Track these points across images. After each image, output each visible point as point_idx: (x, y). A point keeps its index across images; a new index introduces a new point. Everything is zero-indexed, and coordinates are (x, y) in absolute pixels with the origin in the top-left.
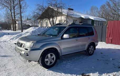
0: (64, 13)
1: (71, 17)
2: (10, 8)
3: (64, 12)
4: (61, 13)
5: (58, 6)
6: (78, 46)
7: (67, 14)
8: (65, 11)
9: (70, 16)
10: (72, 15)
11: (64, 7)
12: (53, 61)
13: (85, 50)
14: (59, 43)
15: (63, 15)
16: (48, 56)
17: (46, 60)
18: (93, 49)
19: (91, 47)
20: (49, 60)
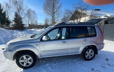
0: (88, 14)
4: (86, 14)
5: (83, 8)
7: (90, 15)
8: (89, 12)
9: (94, 16)
10: (96, 14)
11: (88, 9)
12: (30, 63)
13: (79, 54)
14: (37, 45)
15: (87, 16)
16: (23, 57)
17: (21, 61)
18: (93, 54)
19: (90, 50)
20: (24, 61)
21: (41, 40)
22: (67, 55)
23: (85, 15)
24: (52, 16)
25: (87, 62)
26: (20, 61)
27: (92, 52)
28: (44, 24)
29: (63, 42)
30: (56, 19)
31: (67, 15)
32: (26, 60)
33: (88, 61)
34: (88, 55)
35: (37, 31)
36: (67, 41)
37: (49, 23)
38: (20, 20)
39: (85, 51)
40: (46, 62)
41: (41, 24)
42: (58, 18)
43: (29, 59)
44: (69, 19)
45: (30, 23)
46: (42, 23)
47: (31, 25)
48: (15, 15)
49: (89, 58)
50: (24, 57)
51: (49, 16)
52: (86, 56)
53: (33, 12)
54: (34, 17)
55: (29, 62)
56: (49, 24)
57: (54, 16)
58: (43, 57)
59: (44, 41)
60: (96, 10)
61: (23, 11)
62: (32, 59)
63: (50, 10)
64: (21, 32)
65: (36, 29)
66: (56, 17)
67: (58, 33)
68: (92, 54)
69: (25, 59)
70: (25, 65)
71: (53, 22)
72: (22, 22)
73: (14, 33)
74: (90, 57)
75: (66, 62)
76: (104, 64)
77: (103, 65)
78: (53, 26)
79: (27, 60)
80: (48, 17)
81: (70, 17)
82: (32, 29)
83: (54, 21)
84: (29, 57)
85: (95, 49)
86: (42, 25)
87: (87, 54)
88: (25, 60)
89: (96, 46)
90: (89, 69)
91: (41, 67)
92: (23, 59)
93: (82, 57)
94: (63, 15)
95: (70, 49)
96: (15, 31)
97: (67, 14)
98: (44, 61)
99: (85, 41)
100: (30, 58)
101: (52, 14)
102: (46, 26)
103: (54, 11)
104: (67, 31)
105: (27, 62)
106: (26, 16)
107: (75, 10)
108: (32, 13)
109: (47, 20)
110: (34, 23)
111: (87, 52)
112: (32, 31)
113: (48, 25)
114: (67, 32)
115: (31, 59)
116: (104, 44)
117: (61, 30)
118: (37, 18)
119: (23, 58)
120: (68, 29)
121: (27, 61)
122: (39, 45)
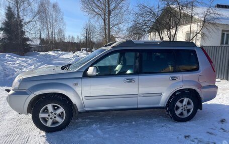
0: (196, 17)
1: (214, 24)
2: (103, 17)
3: (198, 14)
4: (192, 17)
6: (136, 95)
7: (203, 19)
8: (199, 12)
9: (212, 22)
10: (217, 18)
12: (60, 121)
13: (160, 105)
14: (76, 84)
15: (196, 21)
16: (47, 107)
17: (42, 115)
18: (191, 107)
19: (186, 100)
20: (49, 116)
21: (85, 75)
22: (136, 107)
23: (189, 19)
24: (104, 20)
25: (178, 124)
26: (40, 114)
27: (189, 103)
28: (82, 38)
29: (127, 80)
30: (114, 28)
31: (141, 20)
32: (53, 113)
33: (181, 123)
34: (181, 108)
35: (64, 56)
36: (136, 78)
37: (96, 38)
38: (19, 28)
39: (175, 101)
40: (91, 122)
41: (73, 38)
42: (120, 25)
43: (58, 112)
44: (147, 29)
45: (43, 36)
46: (76, 38)
47: (47, 40)
48: (7, 14)
49: (183, 117)
50: (50, 107)
51: (96, 18)
52: (178, 113)
53: (54, 6)
54: (56, 21)
55: (58, 119)
56: (95, 40)
57: (109, 18)
58: (87, 109)
59: (91, 77)
60: (219, 6)
61: (30, 4)
62: (64, 112)
63: (99, 4)
64: (24, 59)
65: (60, 52)
66: (115, 23)
67: (119, 64)
68: (189, 107)
69: (50, 112)
70: (49, 124)
71: (106, 35)
72: (23, 33)
73: (6, 60)
74: (186, 115)
75: (133, 123)
76: (214, 128)
77: (211, 131)
78: (109, 48)
79: (55, 114)
80: (92, 21)
81: (150, 24)
82: (51, 53)
83: (109, 32)
84: (58, 108)
85: (195, 98)
86: (76, 41)
87: (178, 108)
88: (50, 114)
89: (198, 90)
90: (180, 137)
91: (82, 129)
92: (47, 112)
93: (168, 113)
94: (131, 18)
95: (142, 95)
96: (7, 55)
97: (141, 15)
98: (87, 120)
99: (173, 79)
100: (61, 110)
101: (105, 15)
102: (88, 45)
103: (109, 6)
104: (136, 58)
105: (53, 118)
106: (35, 19)
107: (163, 5)
108: (50, 10)
109: (89, 31)
110: (56, 36)
111: (178, 104)
112: (50, 56)
113: (92, 42)
114: (137, 61)
115: (62, 113)
116: (217, 87)
117: (124, 56)
118: (65, 24)
119: (48, 110)
120: (138, 54)
121: (55, 116)
122: (79, 85)
